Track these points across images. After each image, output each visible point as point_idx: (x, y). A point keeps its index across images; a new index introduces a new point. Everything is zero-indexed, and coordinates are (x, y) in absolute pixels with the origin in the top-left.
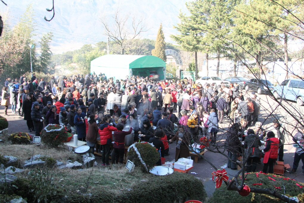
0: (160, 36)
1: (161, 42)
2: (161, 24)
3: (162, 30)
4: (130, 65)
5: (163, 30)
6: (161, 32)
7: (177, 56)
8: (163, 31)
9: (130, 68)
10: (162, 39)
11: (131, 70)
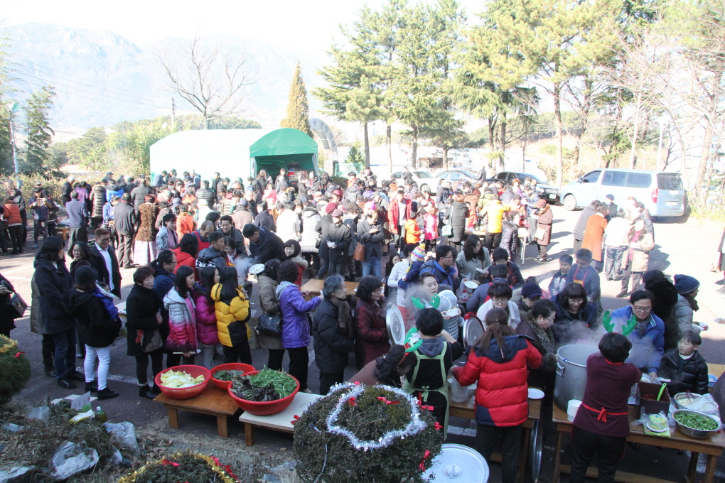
0: (297, 88)
1: (301, 101)
2: (299, 63)
3: (300, 76)
4: (251, 149)
5: (303, 75)
6: (298, 80)
7: (326, 131)
8: (304, 79)
9: (251, 157)
10: (303, 95)
11: (253, 160)
